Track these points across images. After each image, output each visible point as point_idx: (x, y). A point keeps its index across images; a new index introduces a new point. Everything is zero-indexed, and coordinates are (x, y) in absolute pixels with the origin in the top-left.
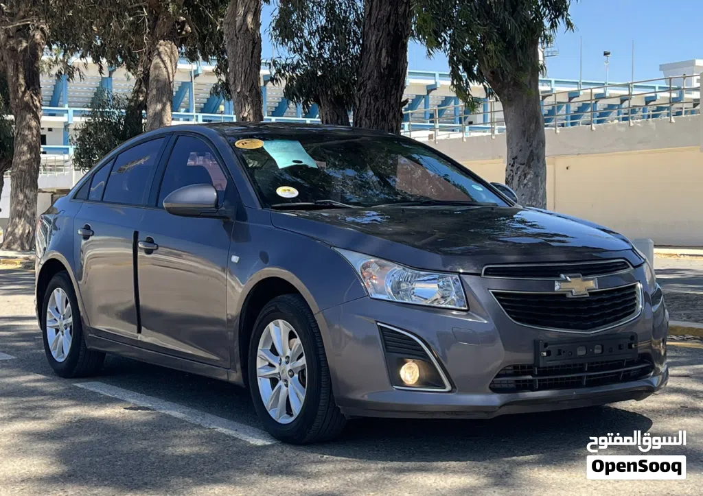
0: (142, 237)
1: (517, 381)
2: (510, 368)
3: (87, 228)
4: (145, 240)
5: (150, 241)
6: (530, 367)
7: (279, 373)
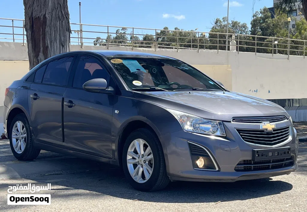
0: (67, 100)
1: (245, 167)
2: (242, 161)
3: (36, 95)
4: (68, 101)
5: (71, 102)
6: (250, 161)
7: (138, 162)
